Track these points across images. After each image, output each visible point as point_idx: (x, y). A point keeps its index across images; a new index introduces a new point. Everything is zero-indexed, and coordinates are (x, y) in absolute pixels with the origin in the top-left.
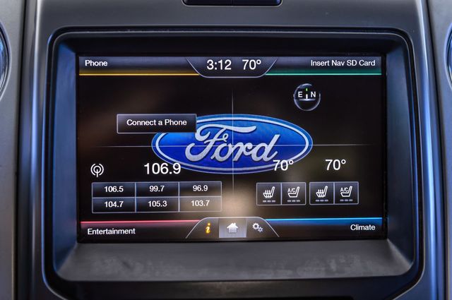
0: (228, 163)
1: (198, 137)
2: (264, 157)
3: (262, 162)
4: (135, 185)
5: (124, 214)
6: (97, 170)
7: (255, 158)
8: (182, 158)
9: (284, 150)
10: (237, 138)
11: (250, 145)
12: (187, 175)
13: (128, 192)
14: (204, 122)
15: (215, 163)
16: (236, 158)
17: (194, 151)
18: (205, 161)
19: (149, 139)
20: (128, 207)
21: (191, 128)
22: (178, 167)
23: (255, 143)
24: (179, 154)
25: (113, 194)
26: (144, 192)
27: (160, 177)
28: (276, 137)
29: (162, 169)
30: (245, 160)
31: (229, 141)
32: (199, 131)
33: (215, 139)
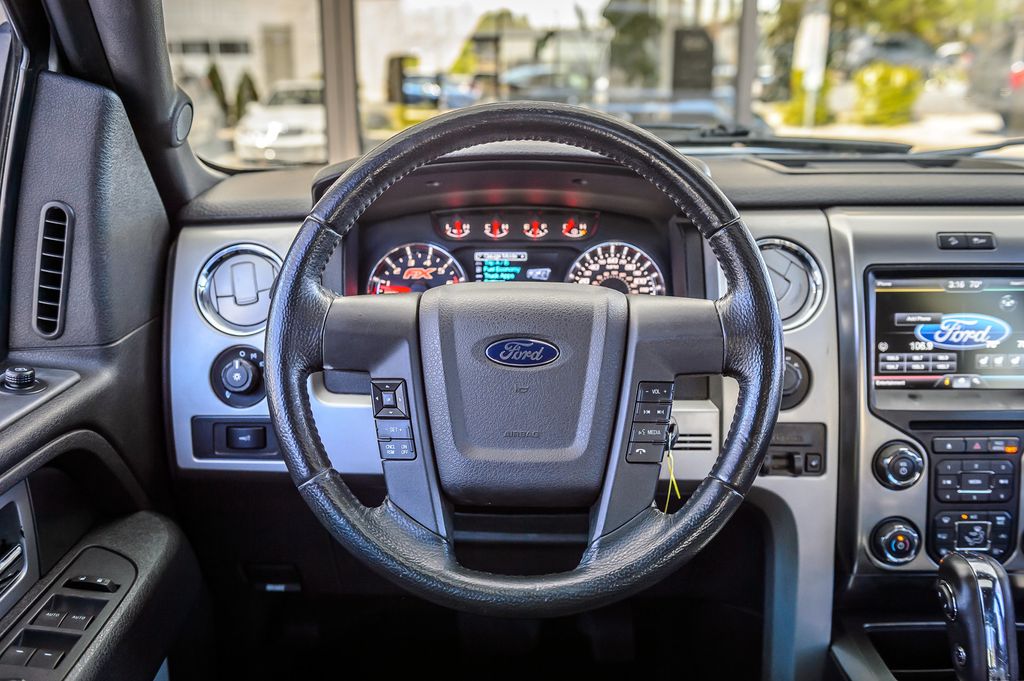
0: (959, 343)
1: (943, 327)
2: (982, 339)
3: (980, 343)
4: (905, 356)
5: (899, 373)
6: (883, 346)
7: (977, 340)
8: (933, 340)
9: (993, 336)
10: (966, 328)
11: (973, 332)
12: (936, 350)
13: (901, 360)
14: (946, 318)
15: (952, 343)
16: (965, 340)
17: (941, 336)
18: (947, 342)
19: (913, 329)
20: (901, 369)
21: (937, 322)
22: (930, 346)
23: (977, 330)
24: (930, 337)
25: (892, 361)
26: (910, 360)
27: (920, 351)
28: (989, 328)
29: (921, 346)
30: (970, 341)
31: (961, 330)
32: (944, 323)
33: (953, 328)
